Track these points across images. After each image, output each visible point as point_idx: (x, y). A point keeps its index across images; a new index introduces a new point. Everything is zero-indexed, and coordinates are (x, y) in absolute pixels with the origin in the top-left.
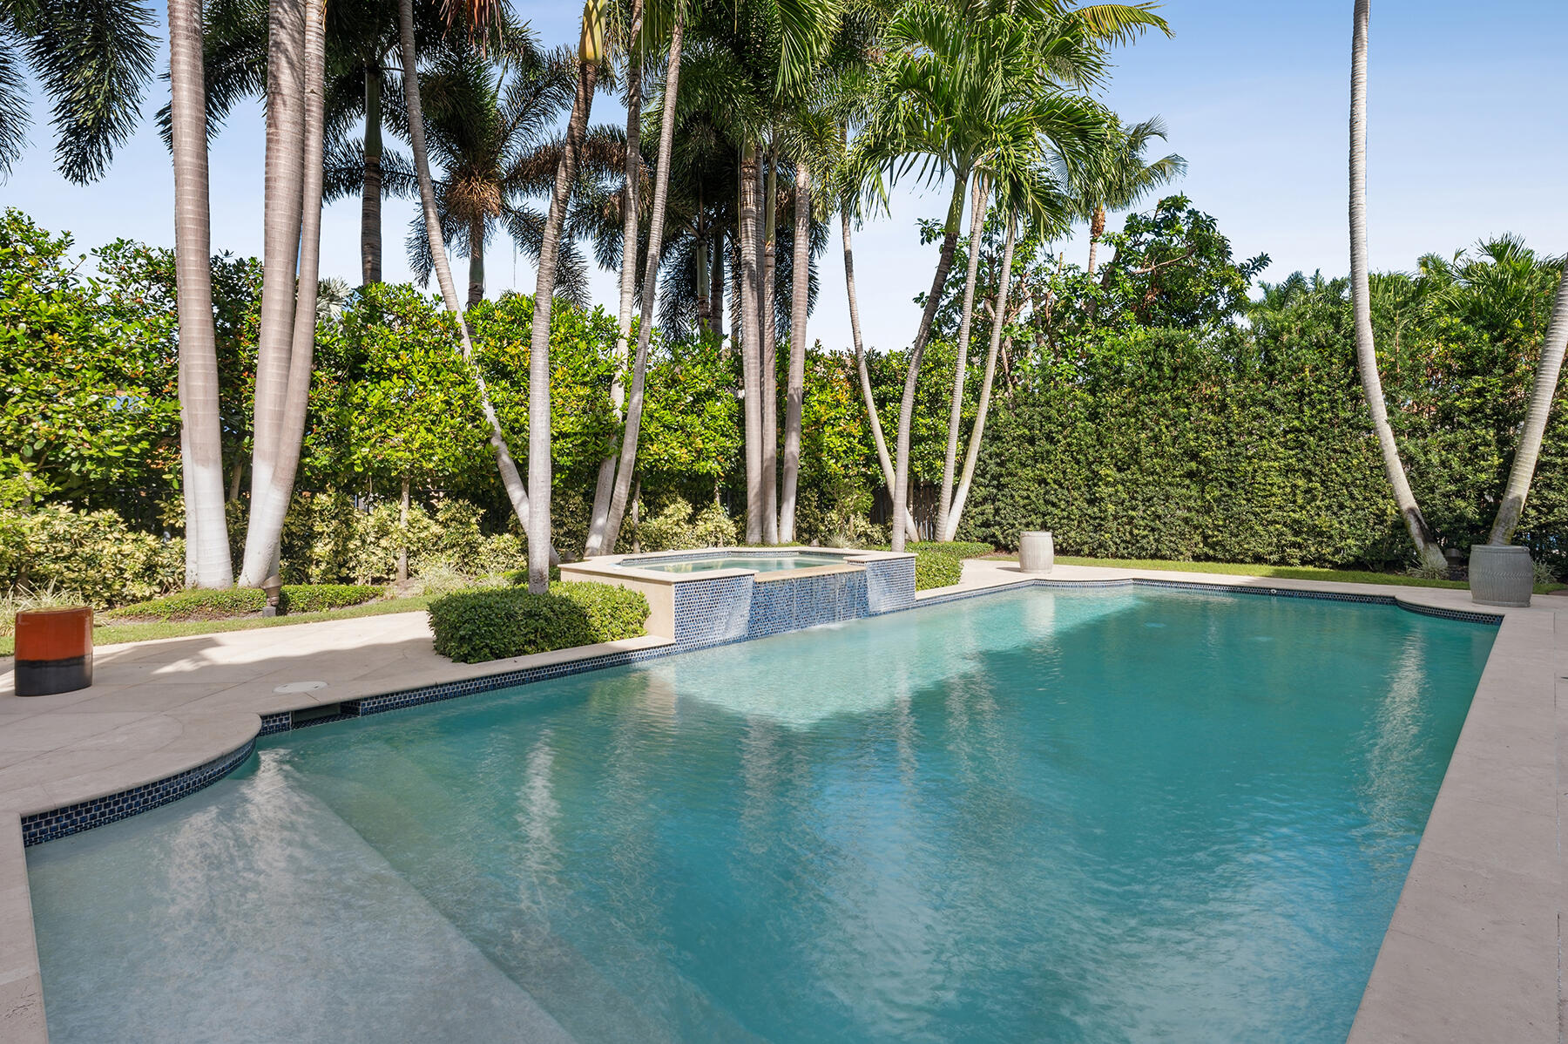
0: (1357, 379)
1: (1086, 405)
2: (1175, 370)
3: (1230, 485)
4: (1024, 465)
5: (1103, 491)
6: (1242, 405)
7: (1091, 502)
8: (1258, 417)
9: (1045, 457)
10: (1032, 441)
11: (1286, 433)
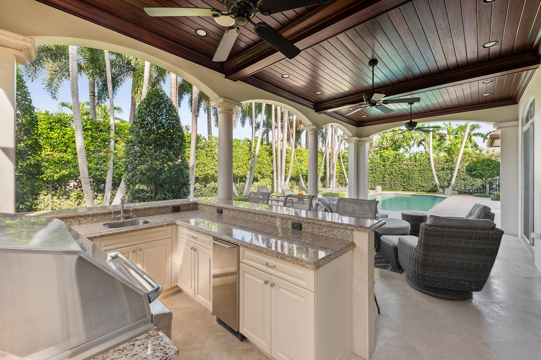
0: (430, 162)
1: (383, 164)
2: (399, 159)
3: (409, 179)
4: (370, 174)
5: (386, 179)
6: (411, 166)
7: (383, 181)
8: (413, 168)
9: (375, 173)
10: (372, 170)
11: (418, 170)
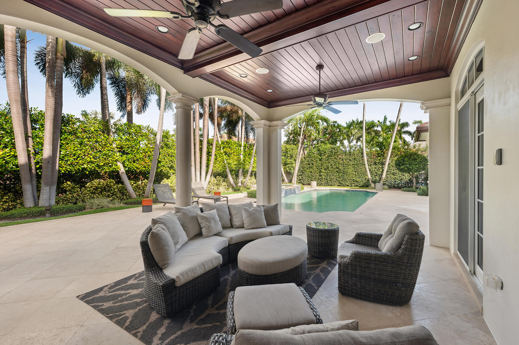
0: (363, 157)
1: (319, 158)
2: (335, 153)
3: (344, 173)
4: (307, 169)
5: (322, 174)
6: (346, 160)
7: (320, 176)
8: (348, 162)
9: (312, 167)
10: (309, 164)
11: (353, 165)
